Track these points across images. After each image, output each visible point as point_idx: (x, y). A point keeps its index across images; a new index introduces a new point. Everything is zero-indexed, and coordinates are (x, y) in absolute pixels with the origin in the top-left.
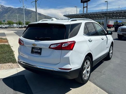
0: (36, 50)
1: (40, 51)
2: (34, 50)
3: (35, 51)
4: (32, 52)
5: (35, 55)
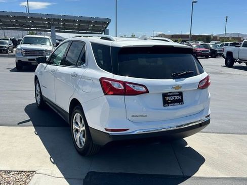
0: (173, 98)
1: (179, 97)
2: (167, 98)
3: (170, 100)
4: (166, 103)
5: (172, 107)
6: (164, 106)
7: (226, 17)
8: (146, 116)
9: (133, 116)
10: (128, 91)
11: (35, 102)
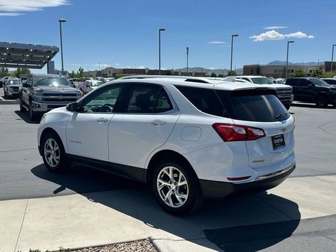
0: (278, 141)
1: (282, 140)
2: (275, 142)
4: (274, 146)
6: (274, 149)
7: (187, 49)
8: (263, 161)
9: (254, 162)
10: (249, 135)
11: (43, 162)
